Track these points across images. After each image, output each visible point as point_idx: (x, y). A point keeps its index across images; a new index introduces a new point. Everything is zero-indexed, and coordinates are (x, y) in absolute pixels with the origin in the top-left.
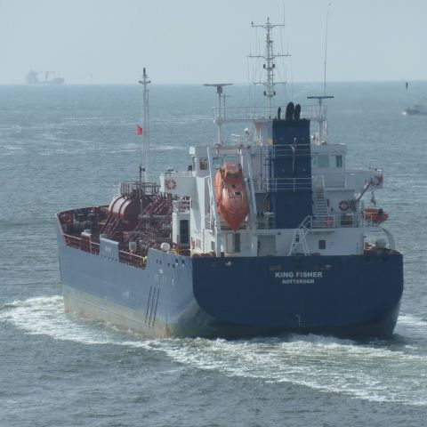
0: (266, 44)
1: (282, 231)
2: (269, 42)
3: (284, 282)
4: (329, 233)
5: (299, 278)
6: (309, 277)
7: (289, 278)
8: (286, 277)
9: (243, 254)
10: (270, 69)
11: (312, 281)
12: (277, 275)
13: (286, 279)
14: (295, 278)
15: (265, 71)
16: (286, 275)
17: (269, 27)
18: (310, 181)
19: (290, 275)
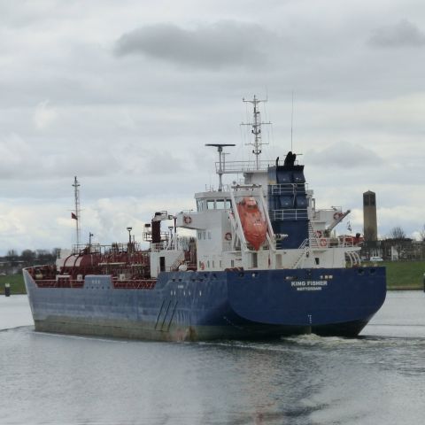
0: (253, 115)
1: (286, 251)
2: (256, 113)
3: (298, 289)
4: (322, 252)
5: (310, 286)
6: (317, 285)
7: (302, 286)
8: (300, 285)
9: (260, 268)
10: (256, 134)
11: (320, 288)
12: (293, 284)
13: (299, 287)
14: (306, 286)
15: (254, 135)
16: (300, 283)
17: (255, 102)
18: (306, 211)
19: (303, 283)
